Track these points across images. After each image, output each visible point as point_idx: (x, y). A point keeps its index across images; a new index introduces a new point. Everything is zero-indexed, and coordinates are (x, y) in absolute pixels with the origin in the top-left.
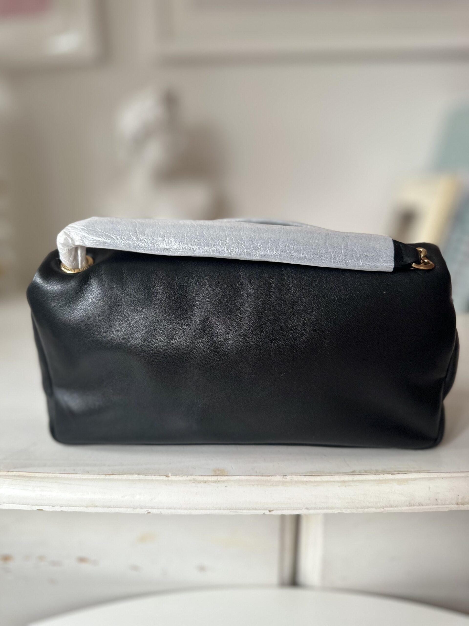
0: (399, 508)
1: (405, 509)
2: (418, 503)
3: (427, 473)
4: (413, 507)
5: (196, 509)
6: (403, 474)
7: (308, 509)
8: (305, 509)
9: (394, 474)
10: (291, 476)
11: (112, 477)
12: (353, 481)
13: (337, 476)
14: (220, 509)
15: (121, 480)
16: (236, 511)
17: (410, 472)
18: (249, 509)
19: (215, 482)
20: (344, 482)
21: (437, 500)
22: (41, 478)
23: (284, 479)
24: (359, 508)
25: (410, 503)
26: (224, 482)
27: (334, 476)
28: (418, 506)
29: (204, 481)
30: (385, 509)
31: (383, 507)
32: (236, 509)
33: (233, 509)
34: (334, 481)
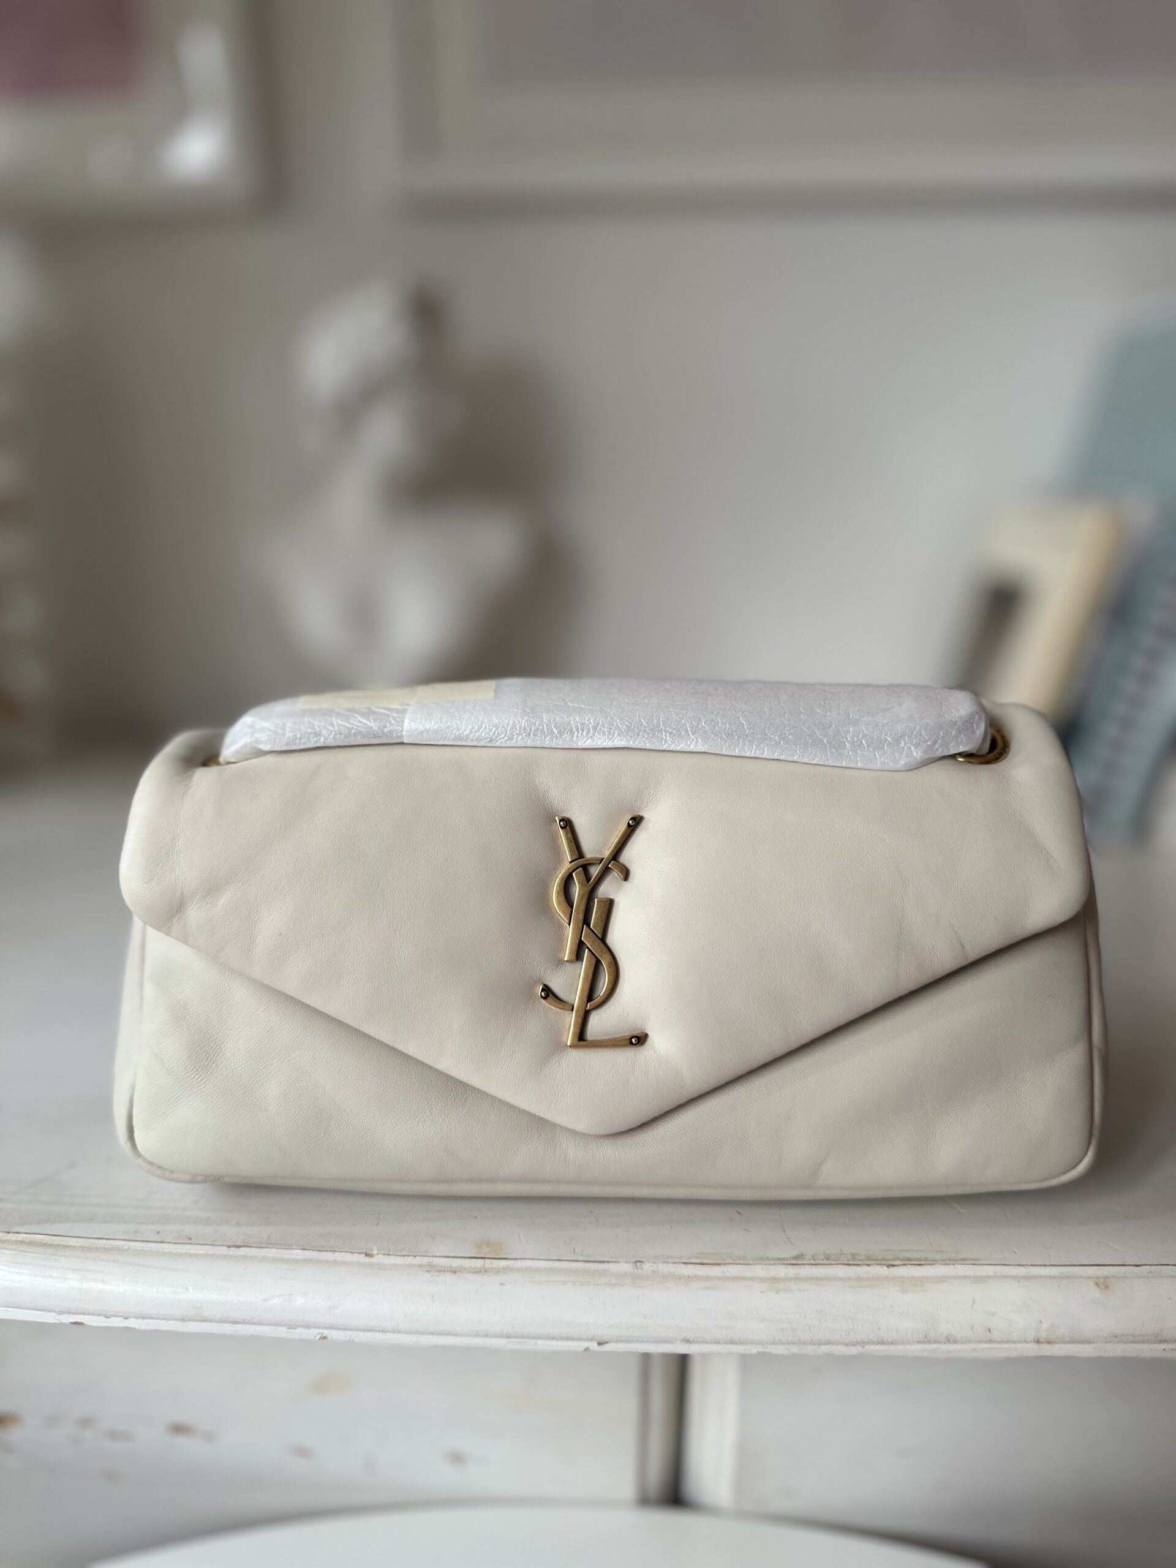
0: (900, 1347)
1: (915, 1349)
2: (945, 1335)
3: (971, 1266)
4: (934, 1346)
5: (432, 1334)
6: (914, 1266)
7: (687, 1341)
8: (682, 1341)
9: (893, 1266)
10: (654, 1263)
11: (243, 1251)
12: (796, 1279)
13: (761, 1266)
14: (486, 1336)
15: (264, 1259)
16: (523, 1341)
17: (931, 1263)
18: (553, 1338)
19: (477, 1272)
20: (775, 1280)
21: (989, 1331)
22: (82, 1248)
23: (637, 1268)
24: (807, 1344)
25: (926, 1337)
26: (498, 1271)
27: (753, 1267)
28: (945, 1343)
29: (454, 1270)
30: (867, 1347)
31: (863, 1343)
32: (523, 1337)
33: (516, 1337)
34: (752, 1279)
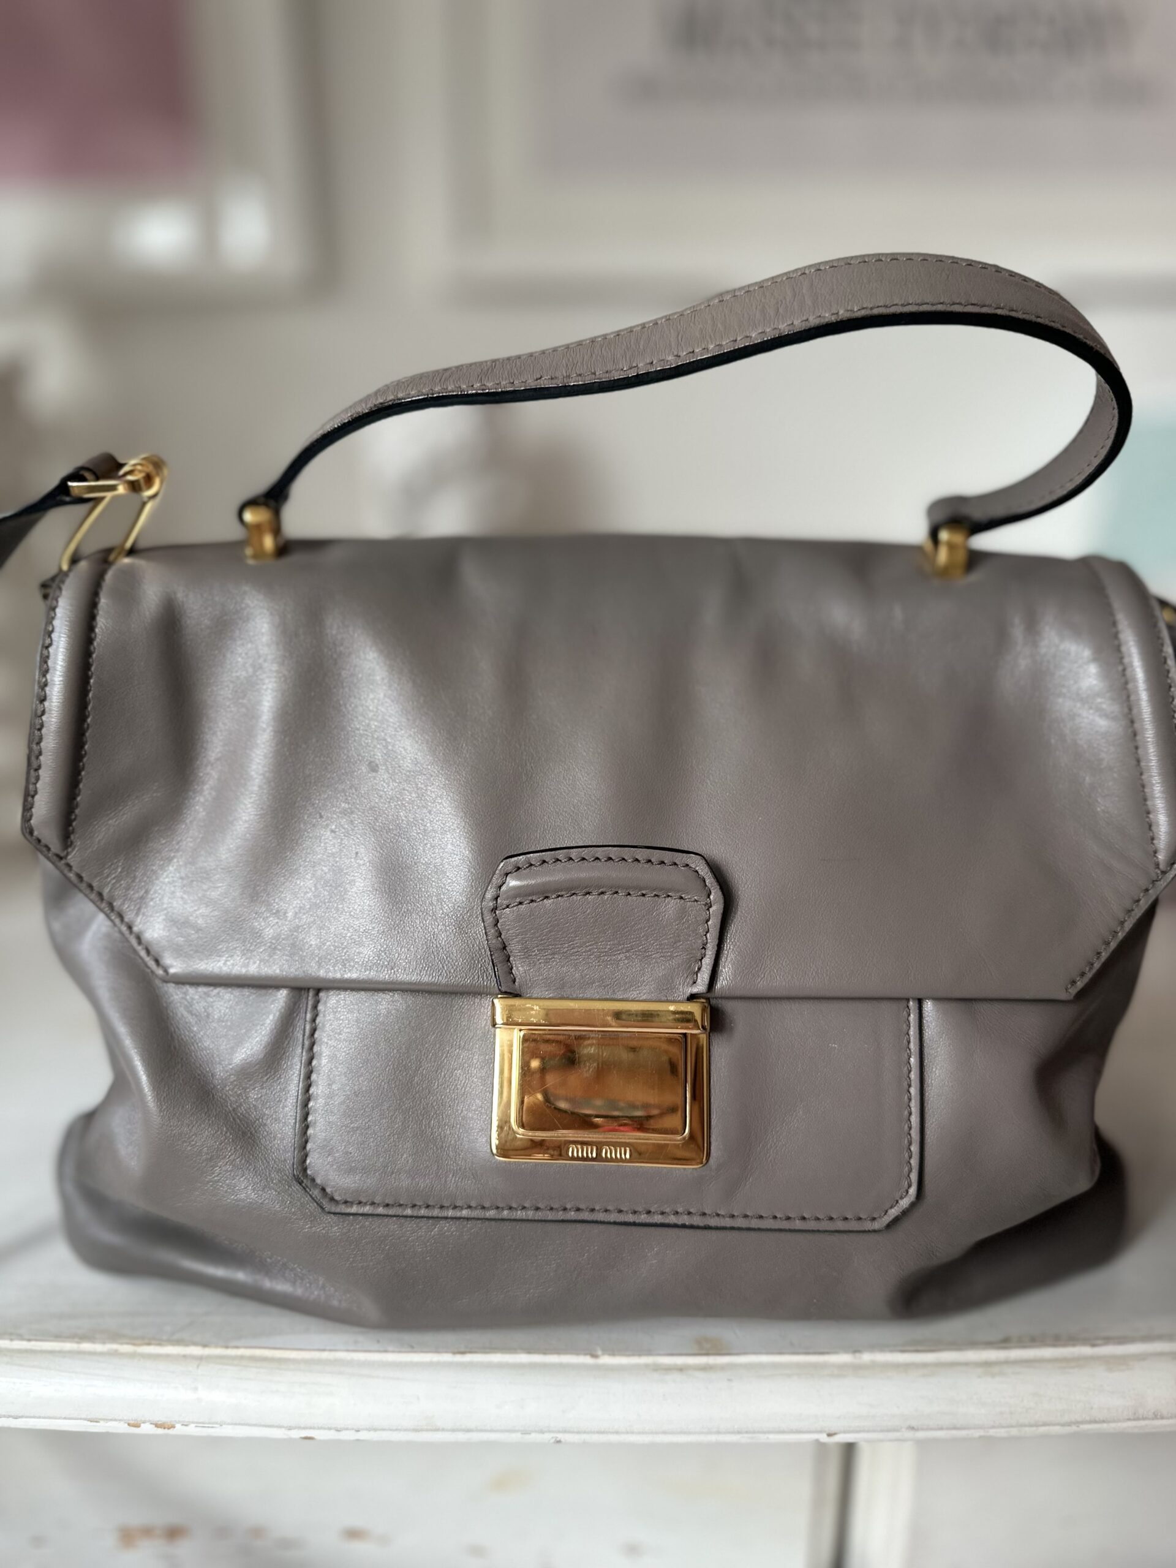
0: (1113, 1425)
1: (1127, 1426)
2: (1152, 1411)
3: (1167, 1342)
4: (1142, 1423)
5: (665, 1433)
6: (1115, 1344)
7: (912, 1428)
9: (1096, 1345)
10: (871, 1352)
11: (468, 1357)
12: (1007, 1362)
13: (972, 1351)
14: (718, 1432)
15: (488, 1365)
16: (754, 1435)
17: (1130, 1340)
18: (783, 1432)
19: (702, 1369)
20: (987, 1364)
23: (856, 1358)
24: (1025, 1426)
25: (1135, 1414)
26: (723, 1368)
27: (965, 1351)
28: (1153, 1419)
29: (679, 1368)
30: (1081, 1426)
31: (1077, 1423)
32: (754, 1432)
33: (747, 1432)
34: (966, 1364)
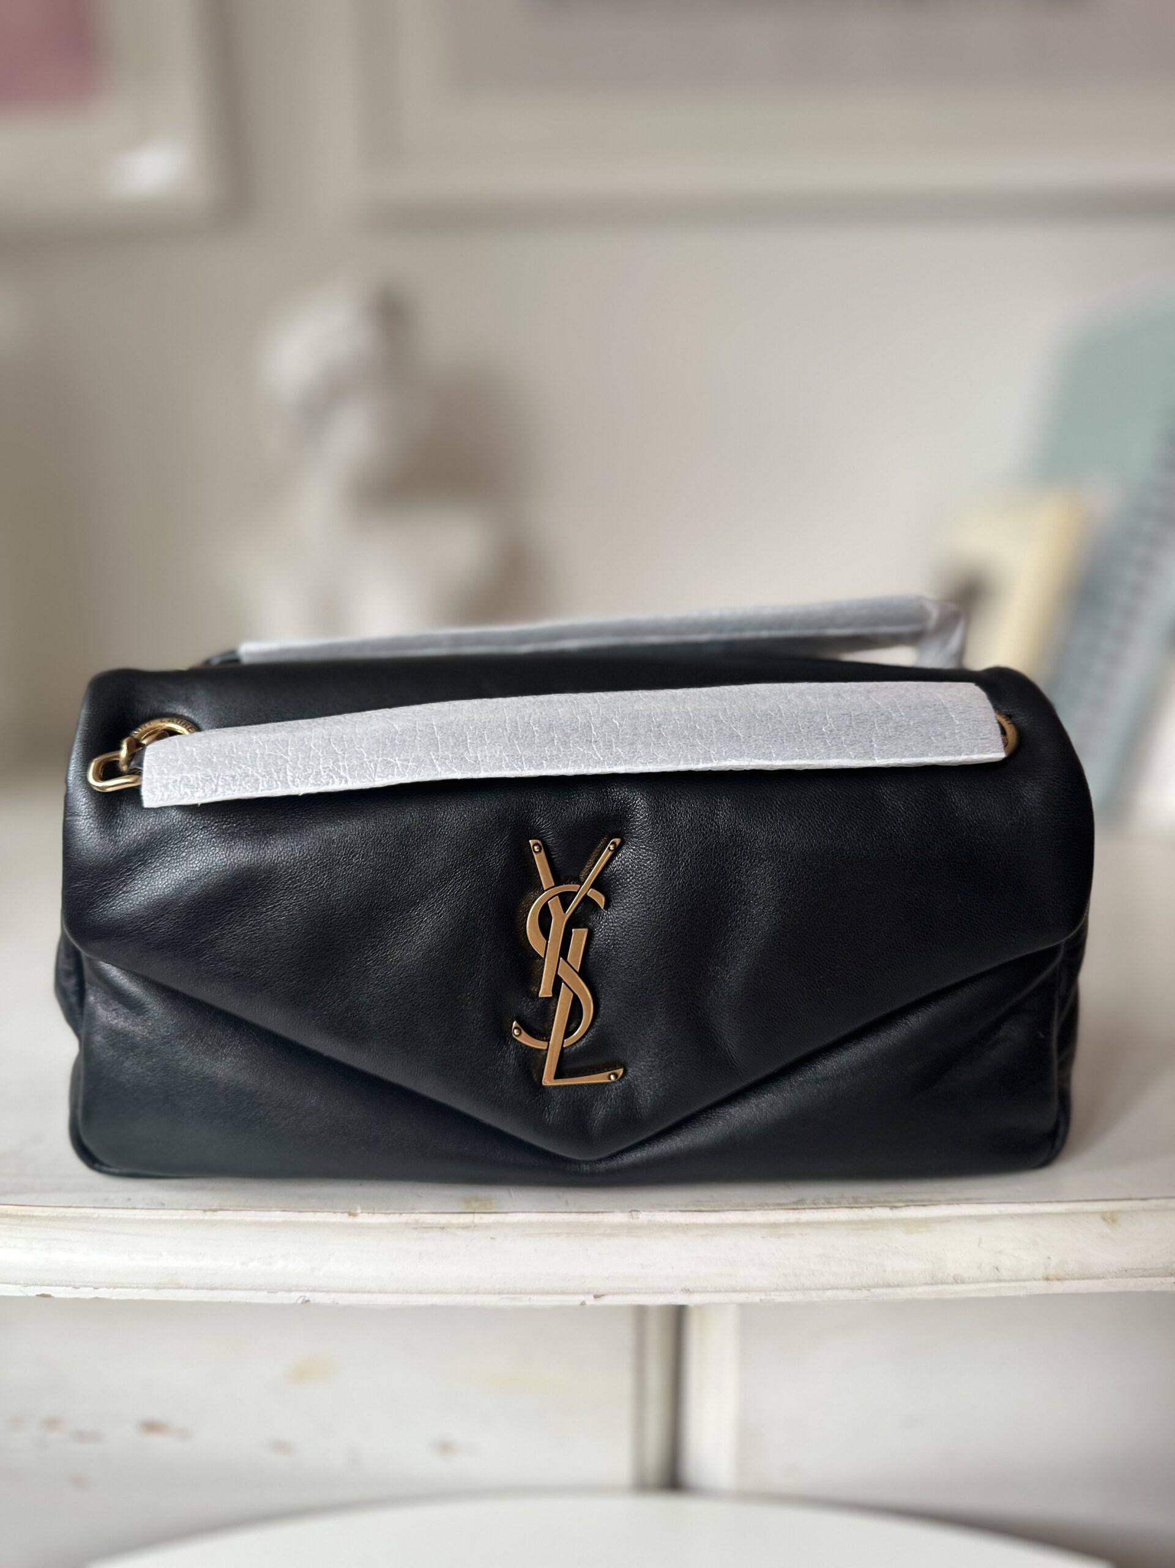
0: (908, 1290)
1: (923, 1292)
2: (952, 1275)
3: (976, 1205)
4: (941, 1287)
5: (420, 1292)
6: (917, 1207)
7: (687, 1291)
8: (682, 1290)
9: (896, 1207)
10: (650, 1212)
11: (219, 1215)
12: (798, 1224)
13: (760, 1212)
14: (477, 1293)
15: (241, 1223)
16: (516, 1297)
17: (934, 1203)
18: (548, 1293)
19: (465, 1227)
20: (775, 1226)
22: (47, 1218)
23: (633, 1218)
24: (811, 1290)
25: (933, 1277)
26: (487, 1226)
27: (752, 1212)
28: (952, 1284)
29: (441, 1226)
30: (873, 1290)
31: (868, 1287)
32: (515, 1293)
33: (508, 1294)
34: (752, 1225)
